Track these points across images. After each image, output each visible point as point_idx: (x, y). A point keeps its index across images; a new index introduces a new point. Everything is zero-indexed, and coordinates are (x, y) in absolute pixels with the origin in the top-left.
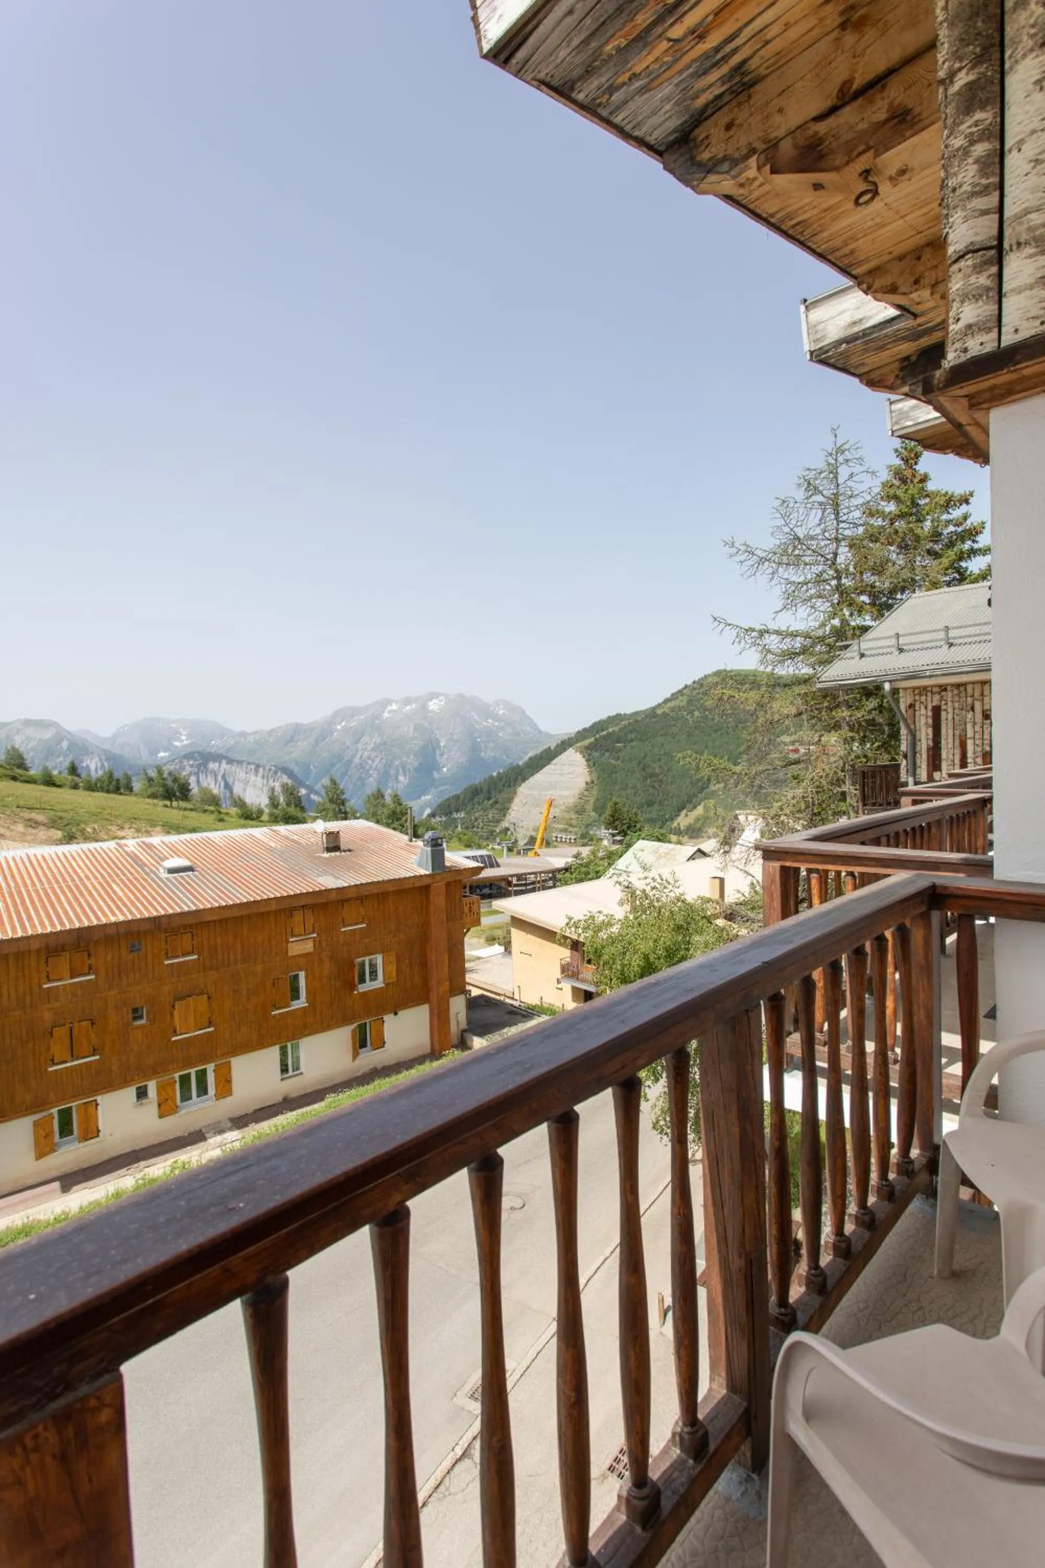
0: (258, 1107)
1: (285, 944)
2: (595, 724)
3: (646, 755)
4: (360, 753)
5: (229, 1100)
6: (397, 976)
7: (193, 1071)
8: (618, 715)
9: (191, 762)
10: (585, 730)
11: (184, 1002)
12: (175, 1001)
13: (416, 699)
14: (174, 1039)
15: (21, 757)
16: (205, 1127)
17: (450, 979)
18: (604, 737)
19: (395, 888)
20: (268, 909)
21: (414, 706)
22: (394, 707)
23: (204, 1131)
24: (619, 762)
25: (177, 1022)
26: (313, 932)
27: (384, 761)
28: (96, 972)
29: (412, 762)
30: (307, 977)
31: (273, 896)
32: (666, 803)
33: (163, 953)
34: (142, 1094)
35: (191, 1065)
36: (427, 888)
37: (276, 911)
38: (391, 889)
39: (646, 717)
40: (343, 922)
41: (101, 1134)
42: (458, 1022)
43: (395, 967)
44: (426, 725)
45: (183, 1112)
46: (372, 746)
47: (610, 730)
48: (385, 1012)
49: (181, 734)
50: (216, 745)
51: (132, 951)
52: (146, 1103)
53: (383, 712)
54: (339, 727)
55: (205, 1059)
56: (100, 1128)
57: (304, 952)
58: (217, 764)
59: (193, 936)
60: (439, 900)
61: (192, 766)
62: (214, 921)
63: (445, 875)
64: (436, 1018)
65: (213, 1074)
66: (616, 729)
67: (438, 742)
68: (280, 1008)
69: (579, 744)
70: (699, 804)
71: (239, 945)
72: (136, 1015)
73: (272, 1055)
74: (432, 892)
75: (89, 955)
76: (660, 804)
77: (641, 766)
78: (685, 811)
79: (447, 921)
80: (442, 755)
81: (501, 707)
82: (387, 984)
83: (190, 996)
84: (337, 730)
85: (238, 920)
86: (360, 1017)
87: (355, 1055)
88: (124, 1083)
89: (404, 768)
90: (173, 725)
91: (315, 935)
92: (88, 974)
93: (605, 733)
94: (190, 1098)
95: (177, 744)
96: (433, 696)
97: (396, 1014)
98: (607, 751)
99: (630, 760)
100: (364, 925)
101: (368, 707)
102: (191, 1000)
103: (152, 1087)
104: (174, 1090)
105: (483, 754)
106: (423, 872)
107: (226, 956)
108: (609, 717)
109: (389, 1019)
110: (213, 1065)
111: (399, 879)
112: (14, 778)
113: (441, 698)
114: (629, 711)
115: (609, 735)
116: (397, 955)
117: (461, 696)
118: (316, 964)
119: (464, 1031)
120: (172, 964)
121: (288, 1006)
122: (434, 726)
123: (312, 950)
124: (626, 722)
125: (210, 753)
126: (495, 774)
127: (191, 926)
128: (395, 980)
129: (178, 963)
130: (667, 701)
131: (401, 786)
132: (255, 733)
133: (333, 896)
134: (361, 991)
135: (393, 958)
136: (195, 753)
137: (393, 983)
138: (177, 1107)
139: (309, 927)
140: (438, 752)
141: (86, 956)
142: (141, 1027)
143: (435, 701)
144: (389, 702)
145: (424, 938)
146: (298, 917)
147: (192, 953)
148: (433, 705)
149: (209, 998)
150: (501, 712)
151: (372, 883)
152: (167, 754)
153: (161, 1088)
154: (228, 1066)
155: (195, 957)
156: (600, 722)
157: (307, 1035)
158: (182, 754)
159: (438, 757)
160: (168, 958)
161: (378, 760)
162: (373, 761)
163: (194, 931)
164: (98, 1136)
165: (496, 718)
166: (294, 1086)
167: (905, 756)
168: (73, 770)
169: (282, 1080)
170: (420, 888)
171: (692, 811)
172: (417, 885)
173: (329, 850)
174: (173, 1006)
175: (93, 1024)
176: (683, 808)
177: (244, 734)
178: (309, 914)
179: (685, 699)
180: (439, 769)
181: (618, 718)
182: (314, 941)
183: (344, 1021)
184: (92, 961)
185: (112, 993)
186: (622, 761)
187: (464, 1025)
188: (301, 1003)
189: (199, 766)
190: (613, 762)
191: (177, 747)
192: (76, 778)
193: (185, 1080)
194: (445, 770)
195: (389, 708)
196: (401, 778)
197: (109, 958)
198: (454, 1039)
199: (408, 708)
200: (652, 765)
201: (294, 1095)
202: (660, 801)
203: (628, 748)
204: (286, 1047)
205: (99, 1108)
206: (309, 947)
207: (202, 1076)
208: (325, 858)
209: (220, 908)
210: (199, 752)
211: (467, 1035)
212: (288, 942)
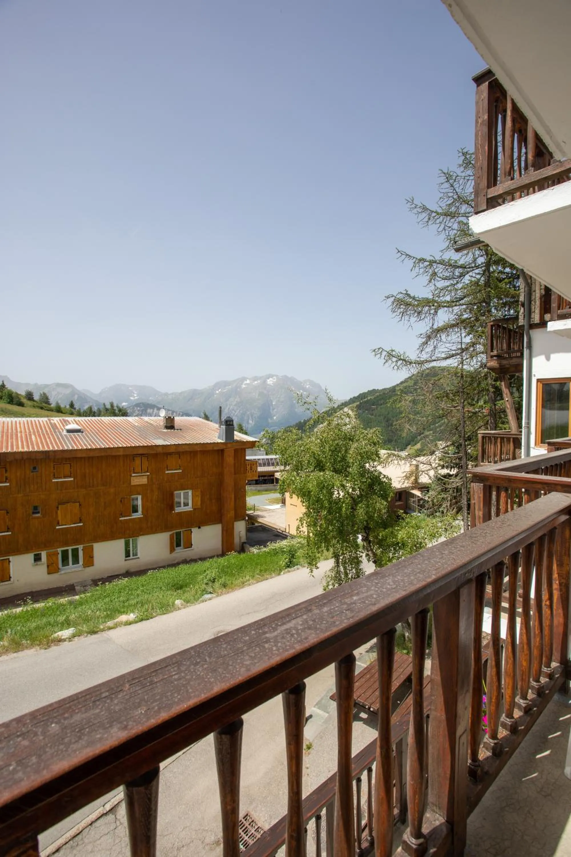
0: (110, 575)
1: (129, 477)
2: (360, 394)
3: (388, 414)
4: (228, 406)
5: (91, 568)
6: (201, 504)
7: (70, 548)
8: (374, 390)
9: (139, 408)
10: (354, 398)
11: (64, 506)
12: (59, 504)
13: (260, 378)
14: (57, 528)
15: (47, 398)
16: (76, 583)
17: (236, 510)
18: (365, 402)
19: (201, 449)
20: (118, 454)
21: (259, 381)
22: (248, 382)
23: (75, 585)
24: (373, 417)
25: (60, 518)
26: (147, 472)
27: (241, 412)
28: (10, 482)
29: (257, 413)
30: (142, 499)
31: (121, 446)
32: (399, 441)
33: (52, 475)
34: (37, 558)
35: (67, 545)
36: (222, 451)
37: (123, 455)
38: (199, 450)
39: (390, 391)
40: (167, 468)
41: (12, 580)
42: (240, 537)
43: (200, 498)
44: (265, 392)
45: (63, 572)
46: (235, 403)
47: (369, 398)
48: (192, 526)
49: (134, 393)
50: (152, 400)
51: (32, 472)
52: (40, 565)
53: (242, 384)
54: (217, 392)
55: (77, 542)
56: (11, 576)
57: (141, 483)
58: (152, 410)
59: (71, 466)
60: (229, 459)
61: (139, 411)
62: (85, 458)
63: (234, 444)
64: (225, 533)
65: (82, 552)
66: (372, 397)
67: (272, 402)
68: (125, 516)
69: (351, 406)
70: (418, 442)
71: (100, 475)
72: (35, 511)
73: (119, 545)
74: (226, 454)
75: (6, 471)
76: (395, 442)
77: (386, 419)
78: (410, 446)
79: (235, 474)
80: (273, 409)
81: (308, 383)
82: (195, 509)
83: (68, 503)
84: (216, 394)
85: (100, 458)
86: (176, 528)
87: (172, 550)
88: (26, 551)
89: (252, 416)
90: (130, 388)
91: (149, 474)
92: (6, 482)
93: (366, 399)
94: (68, 565)
95: (132, 398)
96: (270, 376)
97: (199, 528)
98: (366, 410)
99: (380, 416)
100: (181, 471)
101: (234, 381)
102: (69, 504)
103: (44, 555)
104: (57, 559)
105: (296, 410)
106: (220, 441)
107: (91, 481)
108: (369, 391)
109: (195, 530)
110: (82, 546)
111: (204, 444)
112: (42, 408)
113: (275, 377)
114: (380, 388)
115: (368, 401)
116: (201, 491)
117: (286, 377)
118: (149, 491)
119: (245, 543)
120: (57, 482)
121: (131, 516)
122: (270, 393)
123: (146, 483)
124: (377, 394)
125: (148, 404)
126: (302, 421)
127: (69, 459)
128: (200, 507)
129: (61, 481)
130: (402, 383)
131: (250, 426)
132: (172, 394)
133: (160, 450)
134: (176, 511)
135: (198, 493)
136: (141, 403)
137: (198, 509)
138: (59, 569)
139: (145, 467)
140: (271, 408)
141: (4, 471)
142: (38, 518)
143: (271, 379)
144: (244, 379)
145: (220, 484)
146: (138, 461)
147: (70, 477)
148: (270, 381)
149: (80, 505)
150: (307, 387)
151: (186, 444)
152: (126, 404)
153: (49, 556)
154: (92, 548)
155: (72, 479)
156: (363, 393)
157: (143, 535)
158: (134, 404)
159: (271, 411)
160: (55, 478)
161: (238, 411)
162: (235, 412)
163: (72, 464)
164: (10, 580)
165: (305, 389)
166: (132, 564)
167: (523, 305)
168: (72, 405)
169: (126, 560)
170: (218, 450)
171: (414, 446)
172: (215, 448)
173: (167, 427)
174: (58, 508)
175: (7, 513)
176: (409, 444)
177: (166, 394)
178: (144, 460)
179: (413, 382)
180: (272, 418)
181: (374, 391)
182: (148, 478)
183: (165, 528)
184: (7, 475)
185: (20, 495)
186: (375, 416)
187: (244, 539)
188: (139, 515)
189: (142, 411)
190: (370, 416)
191: (132, 400)
192: (72, 410)
193: (65, 554)
194: (275, 418)
195: (245, 382)
196: (250, 422)
197: (18, 474)
198: (238, 547)
199: (256, 382)
200: (392, 419)
201: (132, 570)
202: (396, 440)
203: (379, 409)
204: (129, 540)
205: (11, 564)
206: (144, 480)
207: (75, 552)
208: (164, 432)
209: (87, 450)
210: (143, 403)
211: (244, 545)
212: (131, 476)
